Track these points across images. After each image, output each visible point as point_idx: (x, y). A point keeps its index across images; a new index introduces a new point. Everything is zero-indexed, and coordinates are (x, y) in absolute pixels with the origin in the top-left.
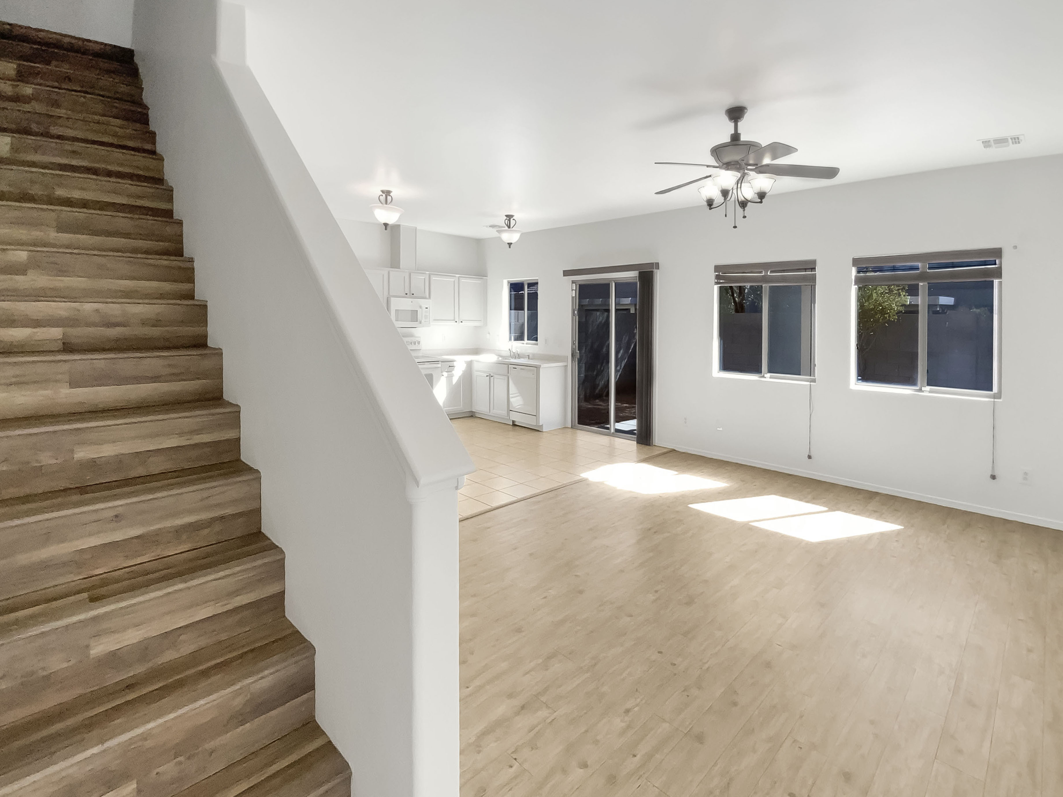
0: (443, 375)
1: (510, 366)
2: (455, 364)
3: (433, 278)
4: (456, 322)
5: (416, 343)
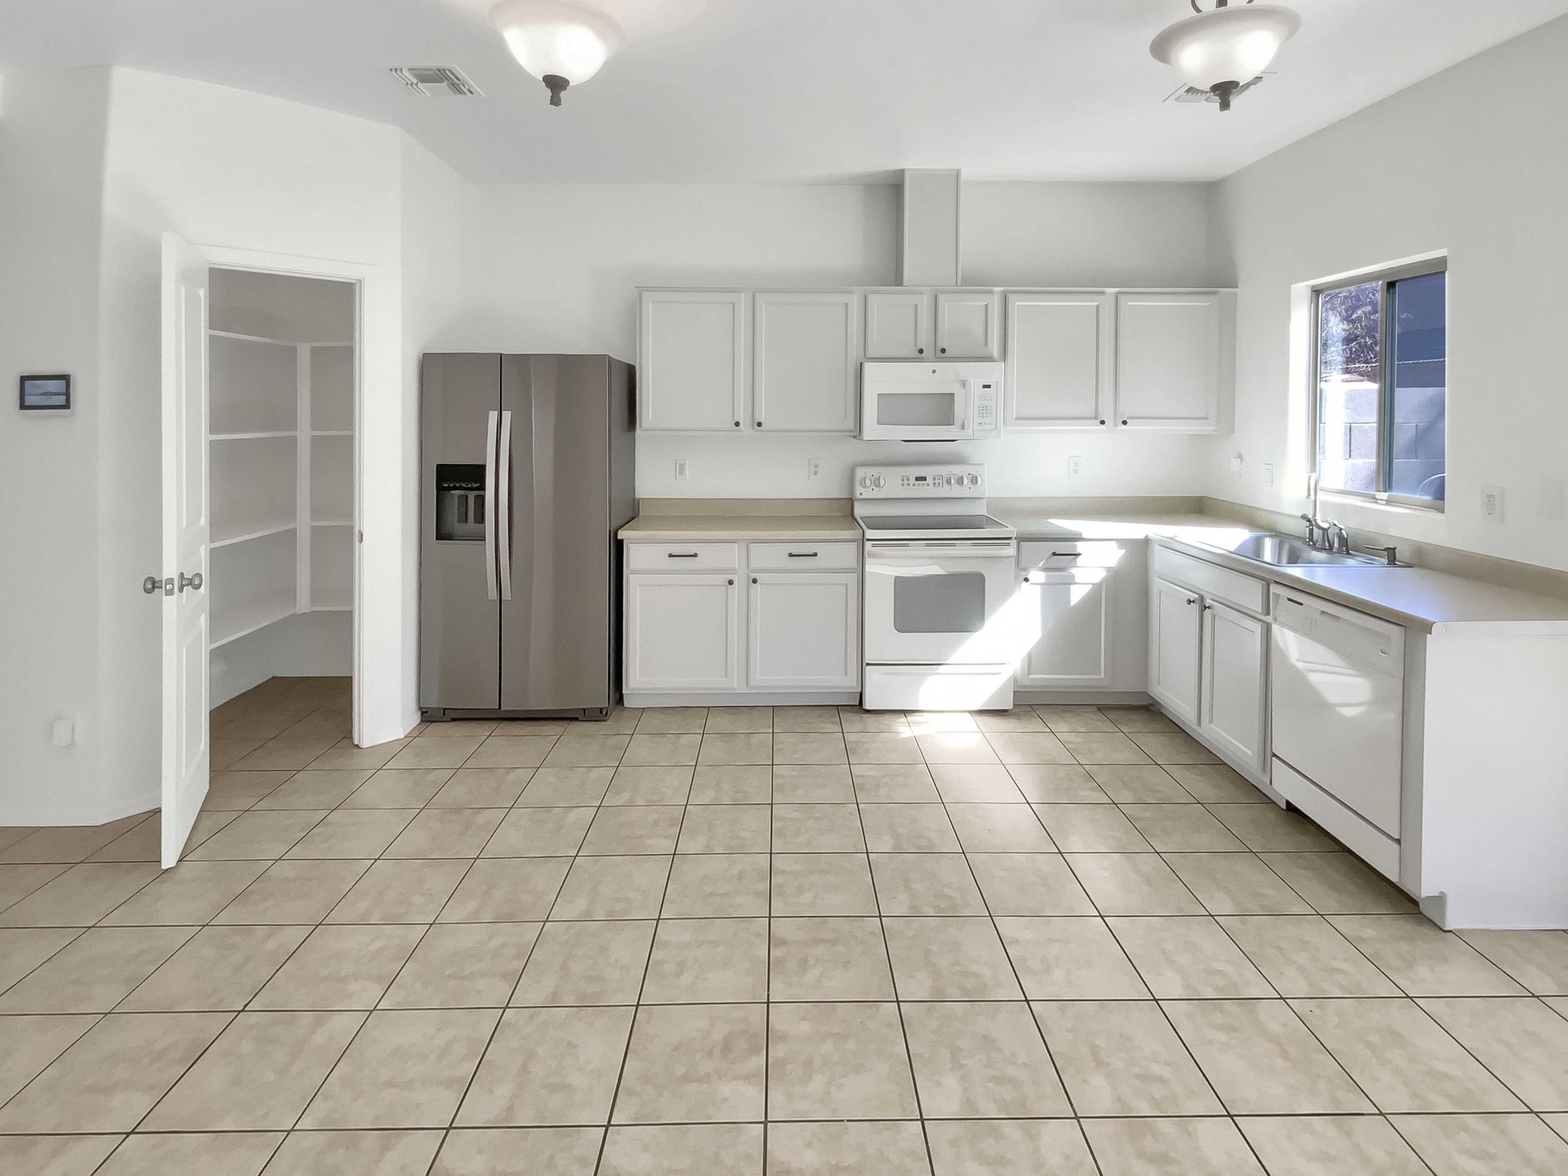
0: (1026, 580)
1: (1274, 589)
2: (1080, 547)
3: (1017, 304)
4: (1103, 422)
5: (965, 481)
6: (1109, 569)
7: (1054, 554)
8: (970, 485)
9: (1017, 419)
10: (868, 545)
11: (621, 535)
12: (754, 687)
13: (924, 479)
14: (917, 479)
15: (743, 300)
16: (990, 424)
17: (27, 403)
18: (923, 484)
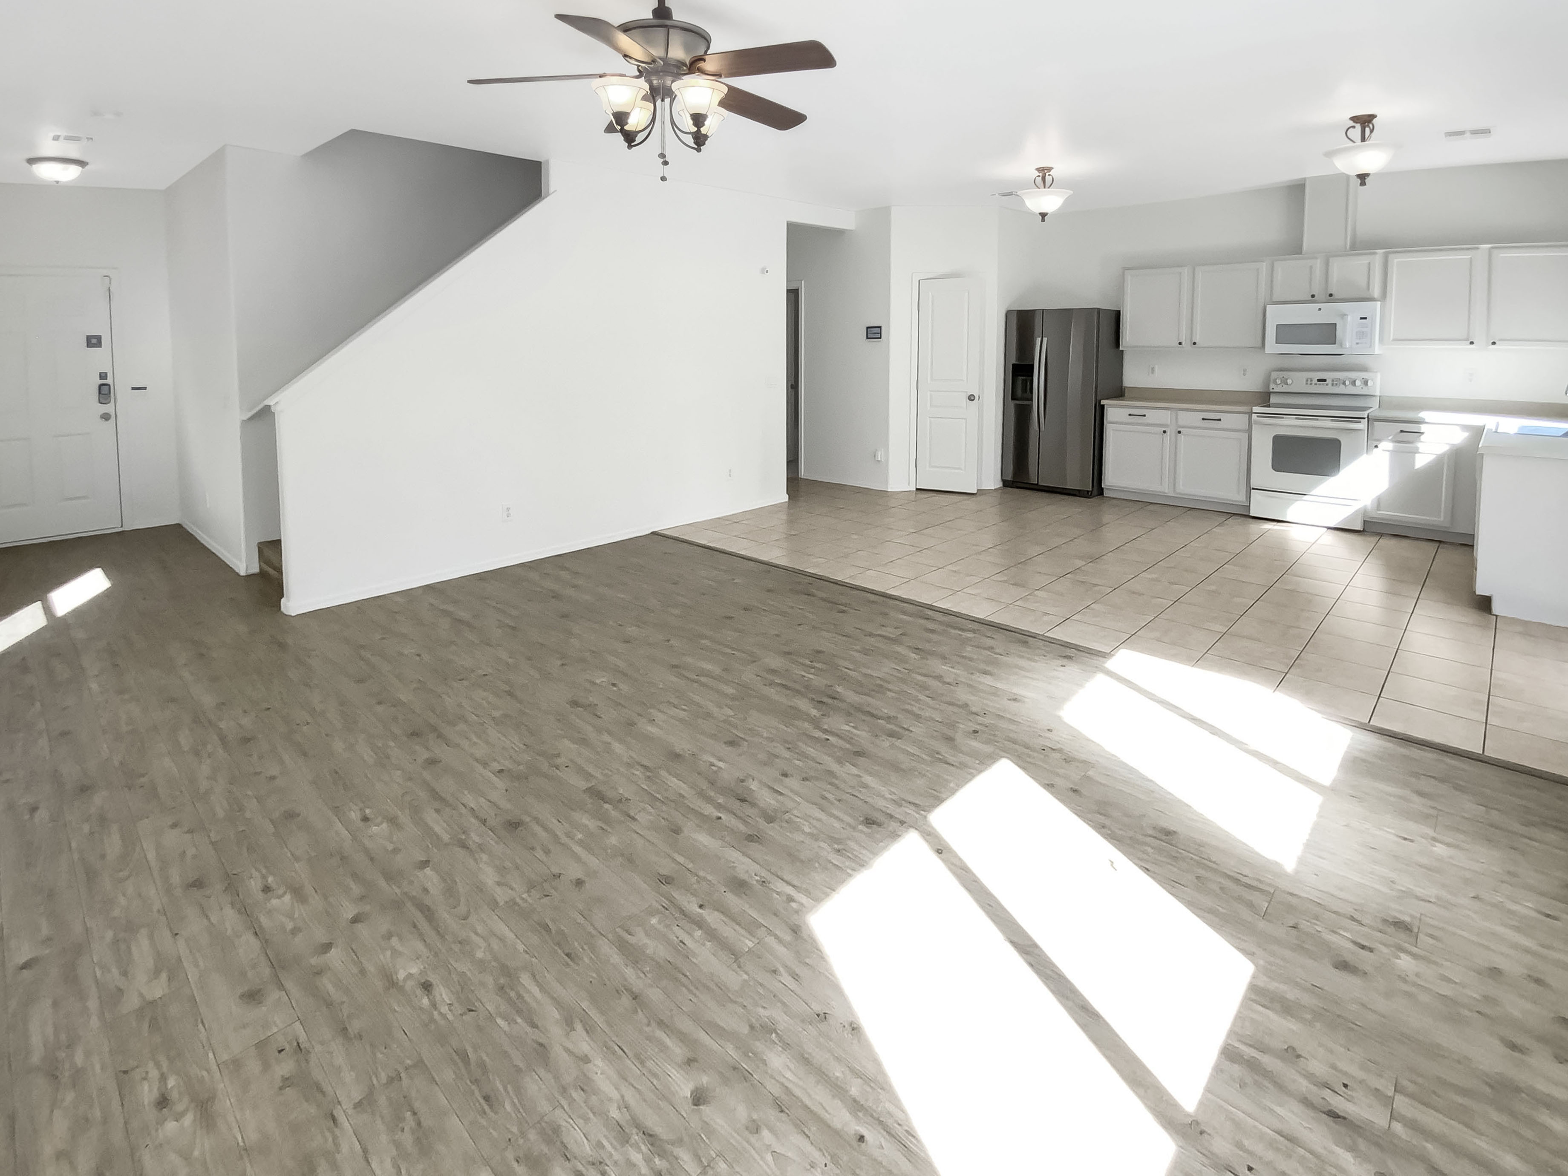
0: (1377, 447)
3: (1397, 260)
5: (1358, 383)
6: (1453, 445)
7: (1402, 431)
8: (1363, 386)
9: (1394, 340)
10: (1254, 416)
11: (1103, 402)
12: (1178, 494)
13: (1325, 380)
14: (1319, 380)
15: (1186, 271)
16: (1366, 343)
17: (869, 337)
18: (1323, 384)
